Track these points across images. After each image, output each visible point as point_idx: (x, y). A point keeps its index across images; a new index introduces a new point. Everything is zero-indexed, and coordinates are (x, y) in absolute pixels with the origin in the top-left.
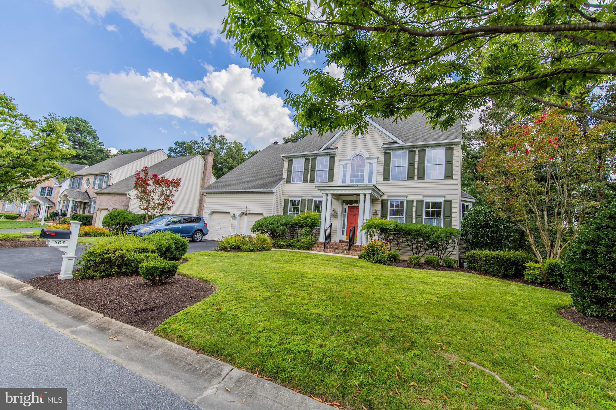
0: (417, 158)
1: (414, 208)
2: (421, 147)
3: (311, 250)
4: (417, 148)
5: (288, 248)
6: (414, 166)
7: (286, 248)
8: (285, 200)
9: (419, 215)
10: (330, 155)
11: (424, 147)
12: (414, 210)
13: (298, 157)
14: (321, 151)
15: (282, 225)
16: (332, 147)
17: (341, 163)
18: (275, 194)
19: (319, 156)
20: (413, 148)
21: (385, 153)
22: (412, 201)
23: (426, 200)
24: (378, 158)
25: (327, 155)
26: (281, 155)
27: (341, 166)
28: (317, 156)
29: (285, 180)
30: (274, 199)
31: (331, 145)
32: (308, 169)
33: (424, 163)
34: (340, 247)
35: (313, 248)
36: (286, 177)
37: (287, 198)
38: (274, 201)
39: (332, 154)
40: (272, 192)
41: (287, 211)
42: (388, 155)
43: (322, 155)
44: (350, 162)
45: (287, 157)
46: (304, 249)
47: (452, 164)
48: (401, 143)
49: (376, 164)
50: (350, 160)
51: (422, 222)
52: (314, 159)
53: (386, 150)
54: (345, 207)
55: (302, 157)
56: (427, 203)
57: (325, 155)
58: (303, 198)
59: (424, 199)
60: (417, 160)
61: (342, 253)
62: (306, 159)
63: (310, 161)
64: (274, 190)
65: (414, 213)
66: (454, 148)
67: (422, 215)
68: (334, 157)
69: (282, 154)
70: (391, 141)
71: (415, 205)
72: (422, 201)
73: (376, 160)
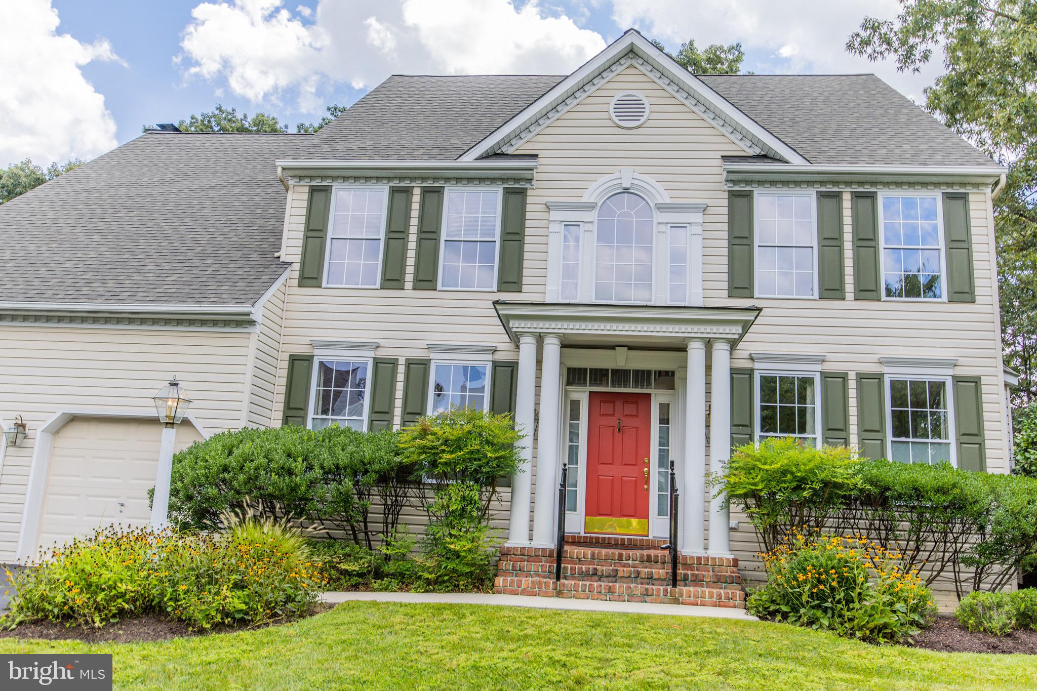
0: (847, 220)
1: (853, 402)
2: (861, 183)
3: (492, 589)
4: (848, 184)
5: (367, 588)
6: (840, 247)
7: (355, 587)
8: (294, 360)
9: (868, 432)
10: (504, 180)
11: (873, 184)
12: (853, 411)
13: (356, 179)
14: (468, 160)
15: (334, 473)
16: (510, 151)
17: (555, 215)
18: (258, 329)
19: (458, 180)
20: (835, 183)
21: (733, 195)
22: (844, 377)
23: (891, 374)
24: (705, 210)
25: (493, 180)
26: (280, 163)
27: (553, 227)
28: (447, 179)
29: (294, 272)
30: (252, 352)
31: (507, 141)
32: (405, 231)
33: (874, 239)
34: (623, 571)
35: (500, 581)
36: (298, 259)
37: (303, 350)
38: (251, 361)
39: (517, 180)
40: (243, 322)
41: (304, 409)
42: (741, 202)
43: (470, 180)
44: (593, 216)
45: (301, 174)
46: (456, 589)
47: (969, 250)
48: (796, 163)
49: (698, 230)
50: (590, 207)
51: (883, 454)
52: (433, 194)
53: (735, 182)
54: (575, 396)
55: (379, 179)
56: (898, 387)
57: (481, 180)
58: (382, 353)
59: (885, 370)
60: (848, 229)
61: (645, 597)
62: (394, 191)
63: (416, 198)
64: (257, 312)
65: (853, 420)
66: (971, 198)
67: (881, 430)
68: (523, 192)
69: (285, 156)
70: (751, 152)
71: (852, 392)
72: (879, 377)
73: (698, 217)
